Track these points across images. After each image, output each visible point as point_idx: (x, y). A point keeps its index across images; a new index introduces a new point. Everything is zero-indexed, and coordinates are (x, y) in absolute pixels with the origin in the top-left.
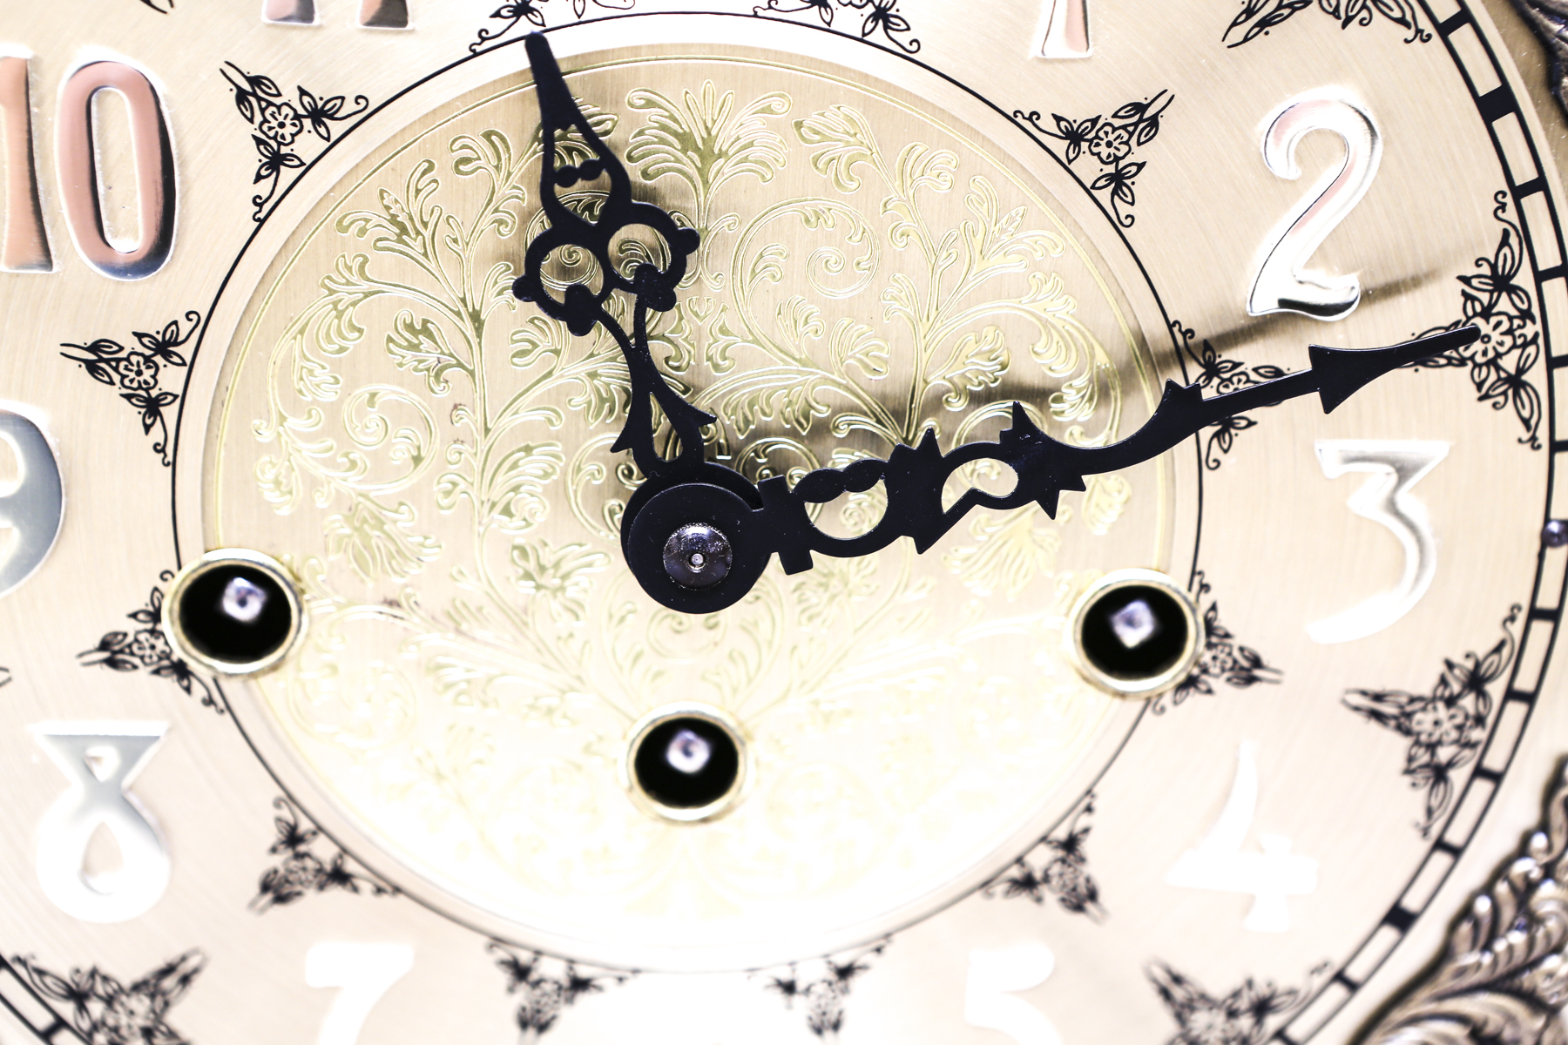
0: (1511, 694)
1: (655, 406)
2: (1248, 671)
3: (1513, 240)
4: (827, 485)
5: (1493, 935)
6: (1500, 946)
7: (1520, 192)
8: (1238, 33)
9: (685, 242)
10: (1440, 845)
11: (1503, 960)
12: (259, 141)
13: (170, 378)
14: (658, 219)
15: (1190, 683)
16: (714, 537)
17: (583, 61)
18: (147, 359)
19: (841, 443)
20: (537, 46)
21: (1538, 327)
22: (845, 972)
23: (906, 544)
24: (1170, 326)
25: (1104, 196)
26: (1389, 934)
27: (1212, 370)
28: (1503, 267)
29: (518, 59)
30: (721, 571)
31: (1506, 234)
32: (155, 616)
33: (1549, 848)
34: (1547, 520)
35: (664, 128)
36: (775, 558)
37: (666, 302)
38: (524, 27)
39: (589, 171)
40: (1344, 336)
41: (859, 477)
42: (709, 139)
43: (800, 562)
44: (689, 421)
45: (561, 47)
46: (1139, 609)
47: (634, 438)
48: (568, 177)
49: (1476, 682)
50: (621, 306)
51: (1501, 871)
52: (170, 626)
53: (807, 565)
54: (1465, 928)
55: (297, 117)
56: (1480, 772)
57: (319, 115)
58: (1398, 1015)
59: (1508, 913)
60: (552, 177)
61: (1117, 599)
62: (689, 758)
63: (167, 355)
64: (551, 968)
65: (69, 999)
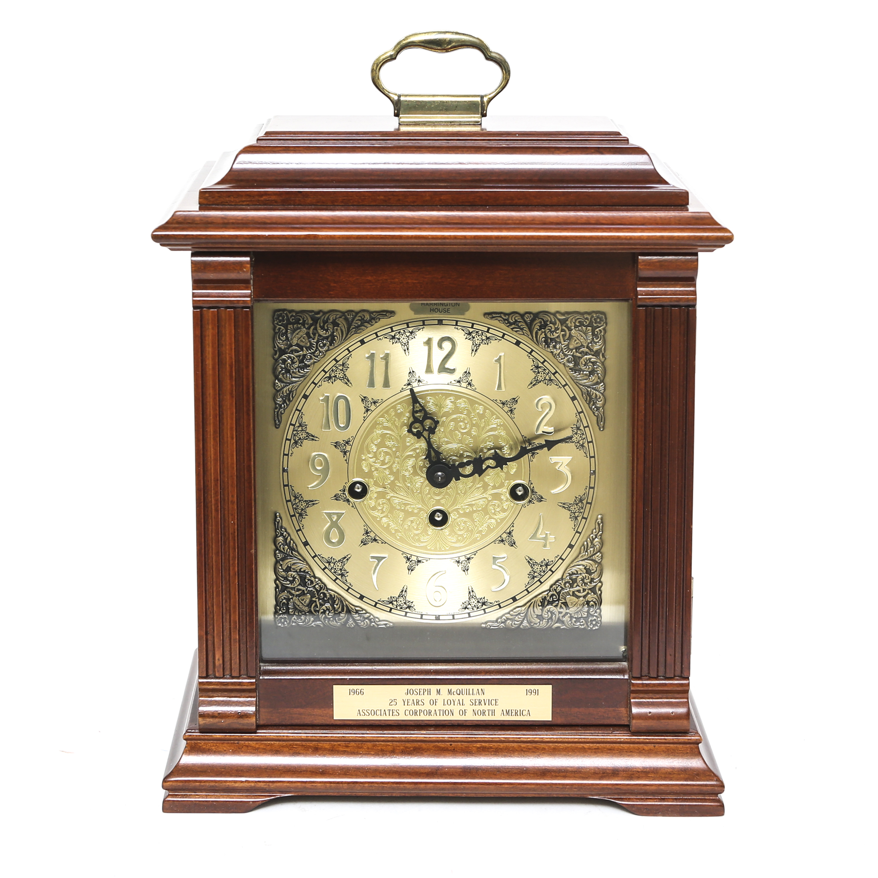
0: (587, 503)
1: (432, 451)
2: (540, 499)
3: (579, 421)
4: (463, 465)
5: (587, 549)
6: (589, 551)
7: (579, 413)
8: (530, 387)
9: (437, 423)
10: (577, 532)
11: (589, 553)
12: (365, 407)
13: (348, 448)
14: (432, 419)
15: (530, 501)
16: (443, 474)
17: (418, 392)
18: (345, 445)
19: (465, 457)
20: (412, 390)
21: (585, 436)
22: (469, 559)
23: (476, 475)
24: (522, 436)
25: (509, 413)
26: (569, 549)
27: (530, 444)
28: (578, 426)
29: (408, 392)
30: (444, 480)
31: (578, 420)
32: (344, 491)
33: (596, 532)
34: (591, 471)
35: (432, 403)
36: (454, 479)
37: (434, 433)
38: (409, 387)
39: (420, 411)
40: (551, 438)
41: (468, 463)
42: (441, 405)
43: (457, 479)
44: (438, 453)
45: (416, 390)
46: (520, 488)
47: (428, 456)
48: (417, 412)
49: (581, 501)
50: (425, 434)
51: (589, 537)
52: (346, 493)
53: (459, 479)
54: (583, 548)
55: (371, 403)
56: (583, 518)
57: (375, 403)
58: (572, 565)
59: (590, 544)
60: (414, 412)
61: (516, 486)
62: (438, 518)
63: (348, 444)
64: (413, 558)
65: (327, 563)
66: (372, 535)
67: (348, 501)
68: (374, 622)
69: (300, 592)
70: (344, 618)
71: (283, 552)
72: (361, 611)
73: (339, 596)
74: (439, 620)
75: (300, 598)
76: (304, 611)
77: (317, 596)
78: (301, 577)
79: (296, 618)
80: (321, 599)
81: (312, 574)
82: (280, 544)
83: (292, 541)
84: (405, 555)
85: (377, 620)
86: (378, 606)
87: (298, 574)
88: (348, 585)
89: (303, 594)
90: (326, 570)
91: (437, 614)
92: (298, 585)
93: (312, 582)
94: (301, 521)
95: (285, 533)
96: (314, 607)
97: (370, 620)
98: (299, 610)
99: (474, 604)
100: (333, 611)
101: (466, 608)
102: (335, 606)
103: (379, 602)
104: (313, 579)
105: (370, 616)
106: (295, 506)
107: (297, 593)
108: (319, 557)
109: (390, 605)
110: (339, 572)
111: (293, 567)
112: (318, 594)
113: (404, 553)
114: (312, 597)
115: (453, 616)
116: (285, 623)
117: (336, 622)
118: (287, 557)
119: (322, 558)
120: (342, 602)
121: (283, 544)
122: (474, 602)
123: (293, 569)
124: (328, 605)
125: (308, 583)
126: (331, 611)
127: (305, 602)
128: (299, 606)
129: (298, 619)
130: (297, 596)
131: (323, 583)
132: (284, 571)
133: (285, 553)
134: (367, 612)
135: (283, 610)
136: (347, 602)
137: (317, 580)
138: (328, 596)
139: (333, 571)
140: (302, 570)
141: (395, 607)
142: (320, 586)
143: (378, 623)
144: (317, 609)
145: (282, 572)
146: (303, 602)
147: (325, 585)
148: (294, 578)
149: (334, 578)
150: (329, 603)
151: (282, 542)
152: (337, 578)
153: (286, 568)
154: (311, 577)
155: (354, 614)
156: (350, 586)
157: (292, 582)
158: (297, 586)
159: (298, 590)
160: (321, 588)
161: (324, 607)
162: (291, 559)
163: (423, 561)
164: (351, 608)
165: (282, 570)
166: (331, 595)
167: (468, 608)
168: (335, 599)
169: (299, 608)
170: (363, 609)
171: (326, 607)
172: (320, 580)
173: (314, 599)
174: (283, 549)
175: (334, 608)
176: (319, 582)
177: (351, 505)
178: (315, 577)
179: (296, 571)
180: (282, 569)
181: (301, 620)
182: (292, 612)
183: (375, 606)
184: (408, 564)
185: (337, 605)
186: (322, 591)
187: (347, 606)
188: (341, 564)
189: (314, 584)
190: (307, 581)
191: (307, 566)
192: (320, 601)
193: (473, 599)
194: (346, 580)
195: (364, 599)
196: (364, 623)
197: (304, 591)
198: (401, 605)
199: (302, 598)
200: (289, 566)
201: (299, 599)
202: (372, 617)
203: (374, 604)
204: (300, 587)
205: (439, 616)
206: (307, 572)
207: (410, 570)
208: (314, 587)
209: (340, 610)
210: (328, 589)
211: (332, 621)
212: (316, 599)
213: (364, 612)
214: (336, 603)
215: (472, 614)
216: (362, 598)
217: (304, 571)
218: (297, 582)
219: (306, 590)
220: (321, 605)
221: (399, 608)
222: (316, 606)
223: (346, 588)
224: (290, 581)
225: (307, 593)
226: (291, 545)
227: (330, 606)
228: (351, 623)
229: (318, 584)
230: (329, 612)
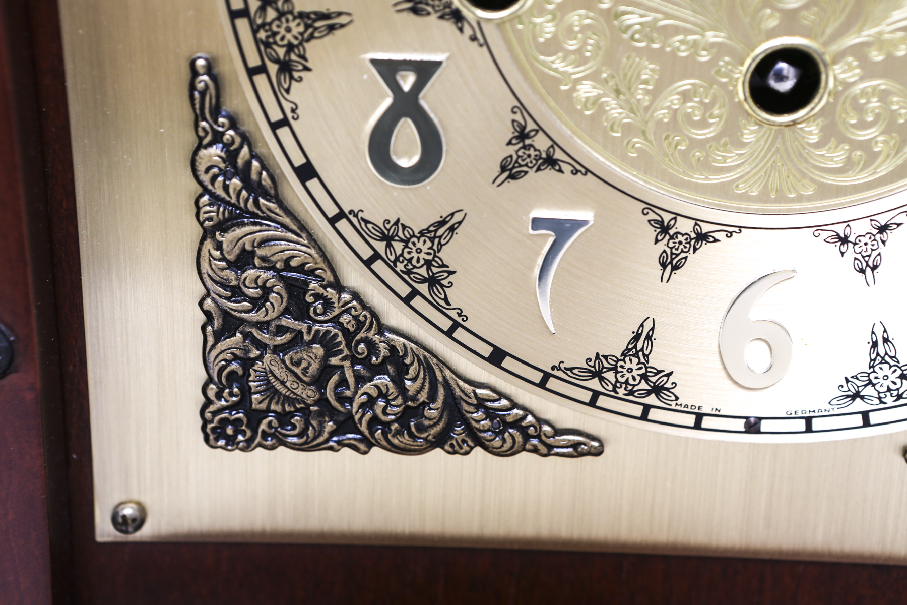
22: (883, 229)
62: (784, 81)
64: (684, 226)
65: (382, 240)
66: (541, 143)
67: (457, 17)
68: (538, 437)
69: (288, 336)
70: (435, 425)
71: (223, 200)
72: (494, 401)
73: (421, 353)
74: (758, 432)
75: (287, 358)
76: (303, 401)
77: (346, 352)
78: (289, 285)
79: (275, 423)
80: (360, 361)
81: (329, 276)
82: (215, 170)
83: (255, 164)
84: (652, 216)
85: (546, 428)
86: (552, 383)
87: (282, 278)
88: (454, 314)
89: (297, 340)
90: (378, 266)
91: (753, 413)
92: (283, 314)
93: (328, 304)
94: (288, 91)
95: (231, 132)
96: (336, 387)
97: (523, 430)
98: (287, 398)
99: (888, 383)
100: (399, 401)
101: (856, 395)
102: (408, 383)
103: (555, 372)
104: (330, 293)
105: (524, 418)
106: (262, 35)
107: (279, 340)
108: (354, 220)
109: (595, 384)
110: (423, 271)
111: (260, 252)
112: (348, 345)
113: (650, 207)
114: (329, 353)
115: (809, 420)
116: (240, 437)
117: (411, 435)
118: (241, 216)
119: (362, 225)
120: (429, 369)
121: (222, 172)
122: (886, 375)
123: (264, 259)
124: (382, 380)
125: (315, 310)
126: (394, 399)
127: (305, 370)
128: (283, 383)
129: (282, 424)
130: (277, 350)
131: (365, 306)
132: (231, 265)
133: (233, 205)
134: (515, 405)
135: (231, 394)
136: (448, 373)
137: (346, 297)
138: (383, 351)
139: (400, 267)
140: (294, 263)
141: (610, 387)
142: (355, 318)
143: (551, 441)
144: (348, 393)
145: (222, 269)
146: (298, 371)
147: (375, 315)
148: (266, 291)
149: (405, 291)
150: (386, 372)
151: (222, 166)
152: (415, 293)
153: (239, 257)
154: (324, 287)
155: (471, 409)
156: (459, 320)
157: (258, 303)
158: (278, 318)
159: (281, 330)
160: (360, 325)
161: (368, 387)
162: (255, 224)
163: (716, 235)
164: (463, 391)
165: (223, 264)
166: (393, 349)
167: (862, 398)
168: (408, 361)
169: (284, 391)
170: (501, 395)
171: (376, 386)
172: (356, 296)
173: (334, 361)
174: (226, 188)
175: (403, 390)
176: (354, 303)
177: (468, 31)
178: (338, 287)
179: (273, 268)
180: (223, 259)
181: (294, 427)
182: (260, 403)
183: (542, 385)
184: (662, 246)
185: (414, 380)
186: (361, 335)
187: (446, 384)
188: (429, 244)
189: (337, 311)
190: (310, 299)
191: (313, 251)
192: (358, 367)
193: (886, 366)
194: (446, 300)
195: (507, 363)
196: (504, 440)
197: (300, 333)
198: (631, 381)
199: (296, 358)
200: (248, 247)
201: (283, 361)
202: (530, 418)
203: (537, 377)
204: (286, 322)
205: (760, 419)
206: (312, 272)
207: (669, 268)
208: (335, 320)
209: (423, 397)
210: (382, 329)
211: (398, 433)
212: (343, 359)
213: (504, 402)
214: (412, 372)
215: (874, 418)
216: (497, 357)
217: (300, 268)
218: (276, 301)
219: (310, 329)
220: (360, 380)
221: (621, 392)
222: (343, 382)
223: (446, 324)
224: (252, 300)
225: (313, 341)
226: (254, 176)
227: (391, 385)
228: (459, 438)
229: (348, 311)
230: (388, 403)
